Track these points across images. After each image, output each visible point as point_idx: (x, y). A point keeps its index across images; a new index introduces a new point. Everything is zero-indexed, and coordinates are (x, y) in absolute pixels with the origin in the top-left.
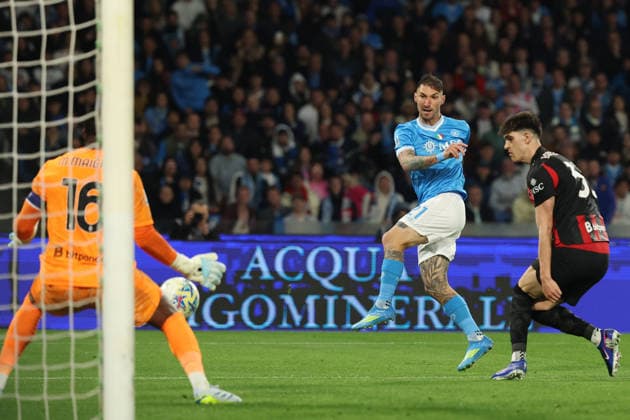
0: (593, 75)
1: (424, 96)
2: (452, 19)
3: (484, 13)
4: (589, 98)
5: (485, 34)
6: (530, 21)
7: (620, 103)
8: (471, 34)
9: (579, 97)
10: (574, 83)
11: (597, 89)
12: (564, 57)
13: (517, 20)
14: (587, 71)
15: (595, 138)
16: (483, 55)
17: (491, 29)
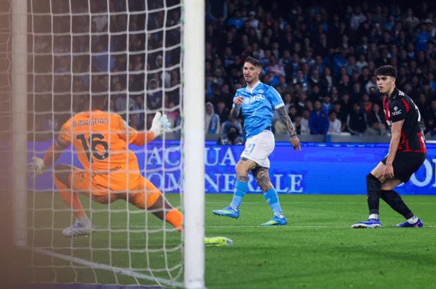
0: (314, 57)
1: (246, 68)
2: (238, 27)
3: (255, 23)
4: (312, 68)
5: (255, 34)
6: (279, 29)
7: (328, 71)
8: (249, 35)
9: (307, 68)
10: (304, 60)
11: (317, 64)
12: (298, 47)
13: (272, 27)
14: (310, 54)
15: (317, 89)
16: (256, 45)
17: (259, 32)
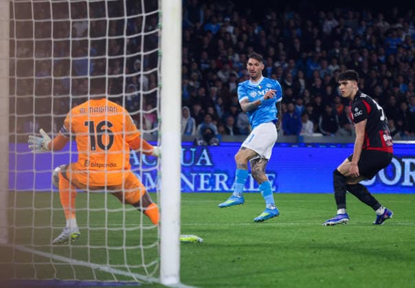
0: (287, 61)
1: (251, 64)
2: (214, 32)
3: (231, 29)
4: (285, 71)
5: (231, 39)
6: (254, 33)
7: (301, 74)
8: (224, 39)
9: (281, 71)
10: (277, 64)
11: (290, 67)
12: (272, 51)
13: (247, 32)
14: (284, 58)
15: (290, 92)
16: (231, 49)
17: (234, 37)
